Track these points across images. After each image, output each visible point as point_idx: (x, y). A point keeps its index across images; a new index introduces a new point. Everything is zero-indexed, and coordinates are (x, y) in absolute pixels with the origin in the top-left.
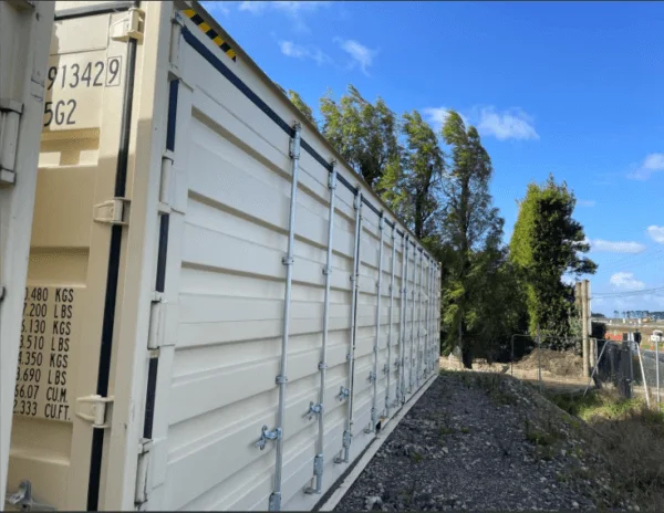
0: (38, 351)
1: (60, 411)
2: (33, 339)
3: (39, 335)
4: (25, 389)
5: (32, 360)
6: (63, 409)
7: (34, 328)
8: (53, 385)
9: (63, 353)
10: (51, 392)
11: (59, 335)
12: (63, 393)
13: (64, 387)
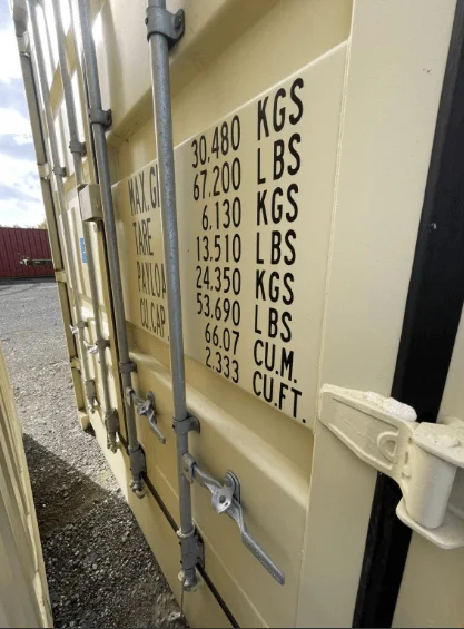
0: (232, 265)
1: (282, 396)
2: (222, 241)
3: (232, 231)
4: (220, 332)
5: (225, 284)
6: (289, 394)
7: (223, 219)
8: (264, 337)
9: (282, 268)
10: (261, 351)
11: (272, 226)
12: (288, 360)
13: (289, 347)
